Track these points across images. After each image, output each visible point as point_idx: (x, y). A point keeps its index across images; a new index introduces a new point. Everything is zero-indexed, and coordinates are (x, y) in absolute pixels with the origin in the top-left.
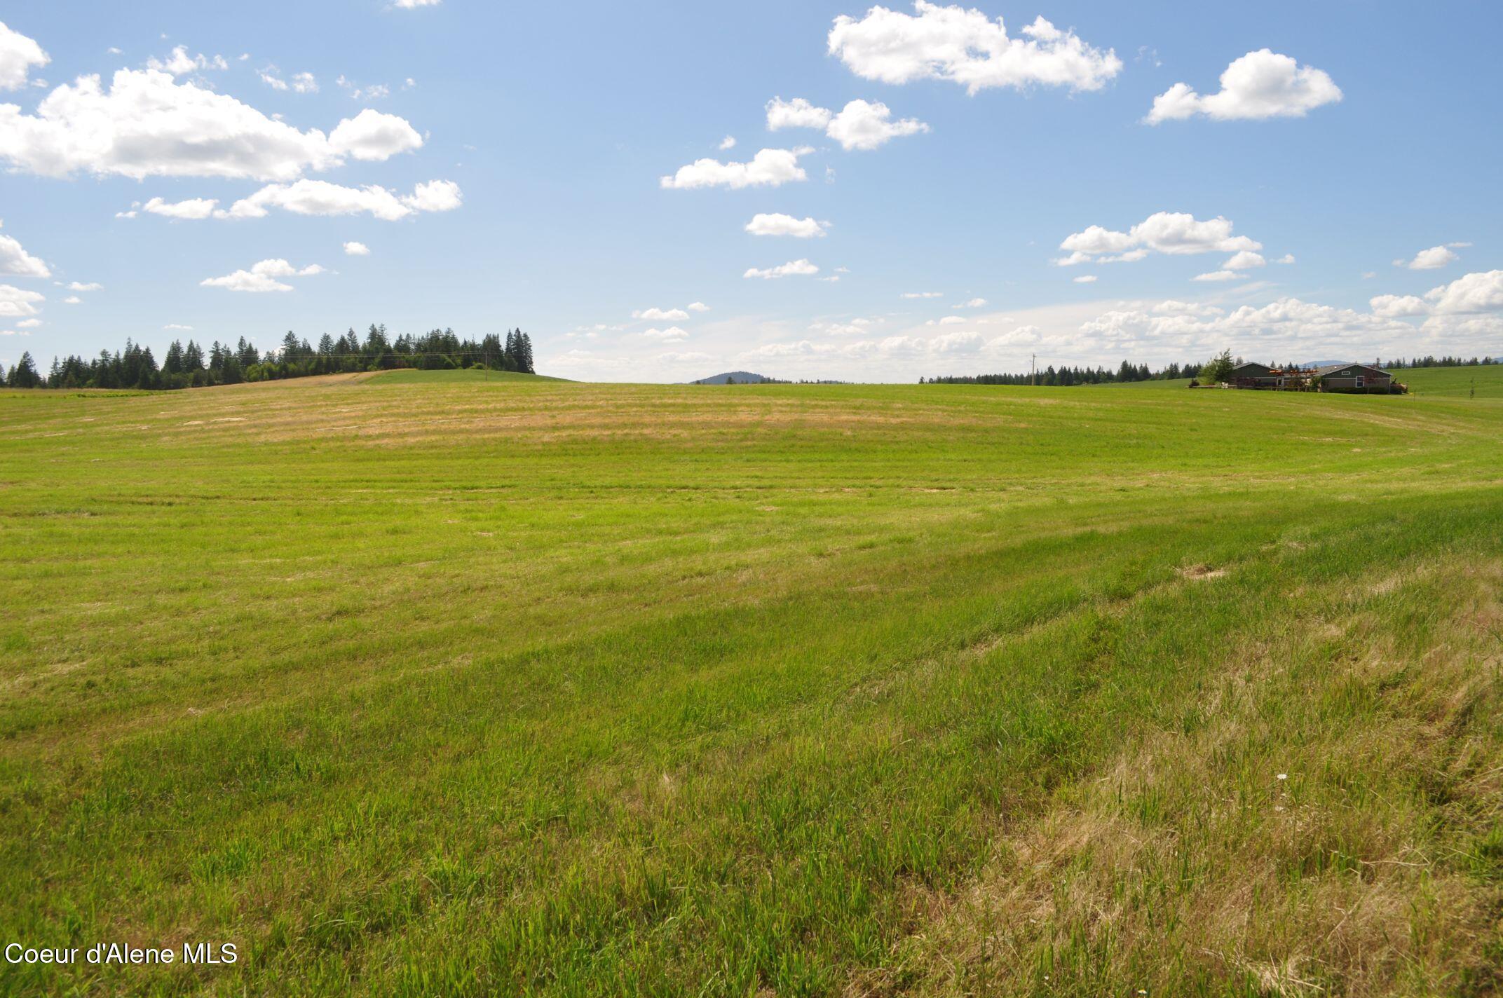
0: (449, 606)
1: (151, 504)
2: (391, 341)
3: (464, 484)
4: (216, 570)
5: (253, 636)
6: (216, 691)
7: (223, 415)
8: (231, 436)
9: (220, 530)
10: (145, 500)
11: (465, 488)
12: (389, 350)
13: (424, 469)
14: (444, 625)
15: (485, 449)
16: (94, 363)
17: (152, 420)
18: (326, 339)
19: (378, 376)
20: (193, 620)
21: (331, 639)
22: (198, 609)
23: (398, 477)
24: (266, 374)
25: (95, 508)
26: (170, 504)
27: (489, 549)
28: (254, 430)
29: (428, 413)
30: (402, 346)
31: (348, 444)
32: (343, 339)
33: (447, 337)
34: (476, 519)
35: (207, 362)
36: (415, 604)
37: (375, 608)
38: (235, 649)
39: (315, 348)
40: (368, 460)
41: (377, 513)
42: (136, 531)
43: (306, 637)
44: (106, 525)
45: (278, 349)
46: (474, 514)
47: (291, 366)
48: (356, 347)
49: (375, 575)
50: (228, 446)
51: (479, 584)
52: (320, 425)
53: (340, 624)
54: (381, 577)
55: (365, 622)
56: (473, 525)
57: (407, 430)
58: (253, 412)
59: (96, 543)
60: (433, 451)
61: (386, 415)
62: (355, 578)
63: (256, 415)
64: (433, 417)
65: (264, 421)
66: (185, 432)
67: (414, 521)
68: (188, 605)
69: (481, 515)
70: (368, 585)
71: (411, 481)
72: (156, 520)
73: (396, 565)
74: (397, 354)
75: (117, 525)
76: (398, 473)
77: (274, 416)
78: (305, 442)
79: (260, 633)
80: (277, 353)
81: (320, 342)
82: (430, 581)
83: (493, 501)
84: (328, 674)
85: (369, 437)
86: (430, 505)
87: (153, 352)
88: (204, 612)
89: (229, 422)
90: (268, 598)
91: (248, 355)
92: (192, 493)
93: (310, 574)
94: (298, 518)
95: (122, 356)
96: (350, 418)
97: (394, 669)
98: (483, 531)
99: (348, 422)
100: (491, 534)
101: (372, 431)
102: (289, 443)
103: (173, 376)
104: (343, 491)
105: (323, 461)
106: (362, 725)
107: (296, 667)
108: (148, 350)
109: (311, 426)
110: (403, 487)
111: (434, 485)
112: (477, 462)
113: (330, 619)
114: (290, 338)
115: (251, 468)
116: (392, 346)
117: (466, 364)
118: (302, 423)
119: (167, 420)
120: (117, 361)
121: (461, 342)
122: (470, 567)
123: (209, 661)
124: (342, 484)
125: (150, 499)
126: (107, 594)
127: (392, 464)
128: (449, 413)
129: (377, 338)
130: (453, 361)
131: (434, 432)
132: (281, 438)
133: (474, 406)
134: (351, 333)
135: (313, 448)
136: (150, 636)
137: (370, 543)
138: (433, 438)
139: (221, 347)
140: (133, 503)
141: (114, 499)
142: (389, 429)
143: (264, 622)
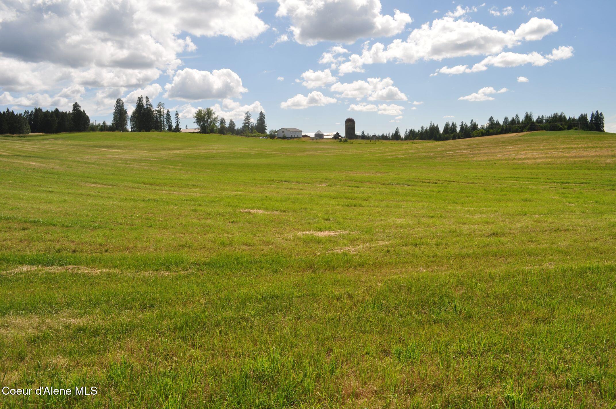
0: (547, 237)
1: (429, 183)
2: (535, 119)
3: (562, 181)
4: (447, 210)
5: (455, 239)
6: (434, 262)
7: (461, 150)
8: (463, 158)
9: (452, 194)
10: (427, 181)
11: (563, 183)
12: (533, 122)
13: (544, 174)
14: (543, 246)
15: (575, 165)
16: (419, 131)
17: (435, 151)
18: (506, 119)
19: (527, 134)
20: (433, 230)
21: (487, 245)
22: (436, 225)
23: (531, 176)
24: (480, 134)
25: (409, 183)
26: (436, 183)
27: (572, 212)
28: (472, 156)
29: (548, 149)
30: (539, 121)
31: (510, 162)
32: (513, 119)
33: (561, 116)
34: (566, 197)
35: (458, 130)
36: (530, 234)
37: (511, 234)
38: (446, 244)
39: (501, 123)
40: (519, 169)
41: (519, 191)
42: (421, 192)
43: (476, 243)
44: (412, 190)
45: (486, 124)
46: (566, 195)
47: (491, 131)
48: (518, 122)
49: (513, 218)
50: (461, 162)
51: (564, 228)
52: (499, 154)
53: (493, 239)
54: (516, 220)
55: (504, 239)
56: (565, 200)
57: (537, 156)
58: (472, 148)
59: (407, 196)
60: (549, 166)
61: (528, 150)
62: (504, 219)
63: (473, 149)
64: (550, 151)
65: (476, 152)
66: (446, 156)
67: (536, 196)
68: (432, 223)
69: (569, 195)
70: (509, 223)
71: (537, 178)
72: (429, 189)
73: (524, 215)
74: (537, 124)
75: (415, 190)
76: (531, 175)
77: (481, 150)
78: (492, 161)
79: (458, 239)
80: (485, 126)
81: (503, 120)
82: (539, 224)
83: (576, 190)
84: (482, 262)
85: (520, 159)
86: (544, 190)
87: (439, 127)
88: (438, 227)
89: (463, 152)
90: (465, 224)
91: (474, 126)
92: (444, 179)
93: (484, 216)
94: (484, 192)
95: (428, 128)
96: (513, 151)
97: (513, 265)
98: (569, 203)
99: (512, 153)
100: (573, 205)
101: (521, 157)
102: (485, 161)
103: (446, 136)
104: (505, 181)
105: (499, 169)
106: (492, 290)
107: (469, 256)
108: (437, 126)
109: (495, 154)
110: (533, 181)
111: (548, 181)
112: (570, 171)
113: (489, 236)
114: (491, 119)
115: (469, 170)
116: (535, 121)
117: (569, 128)
118: (492, 153)
119: (440, 151)
120: (426, 130)
121: (568, 118)
122: (560, 219)
123: (434, 248)
124: (505, 178)
125: (429, 181)
126: (405, 216)
127: (529, 171)
128: (558, 149)
129: (528, 118)
130: (563, 127)
131: (550, 157)
132: (482, 159)
133: (571, 146)
134: (517, 116)
135: (495, 163)
136: (415, 234)
137: (513, 204)
138: (549, 160)
139: (464, 124)
140: (423, 182)
141: (416, 180)
142: (529, 156)
143: (460, 234)
